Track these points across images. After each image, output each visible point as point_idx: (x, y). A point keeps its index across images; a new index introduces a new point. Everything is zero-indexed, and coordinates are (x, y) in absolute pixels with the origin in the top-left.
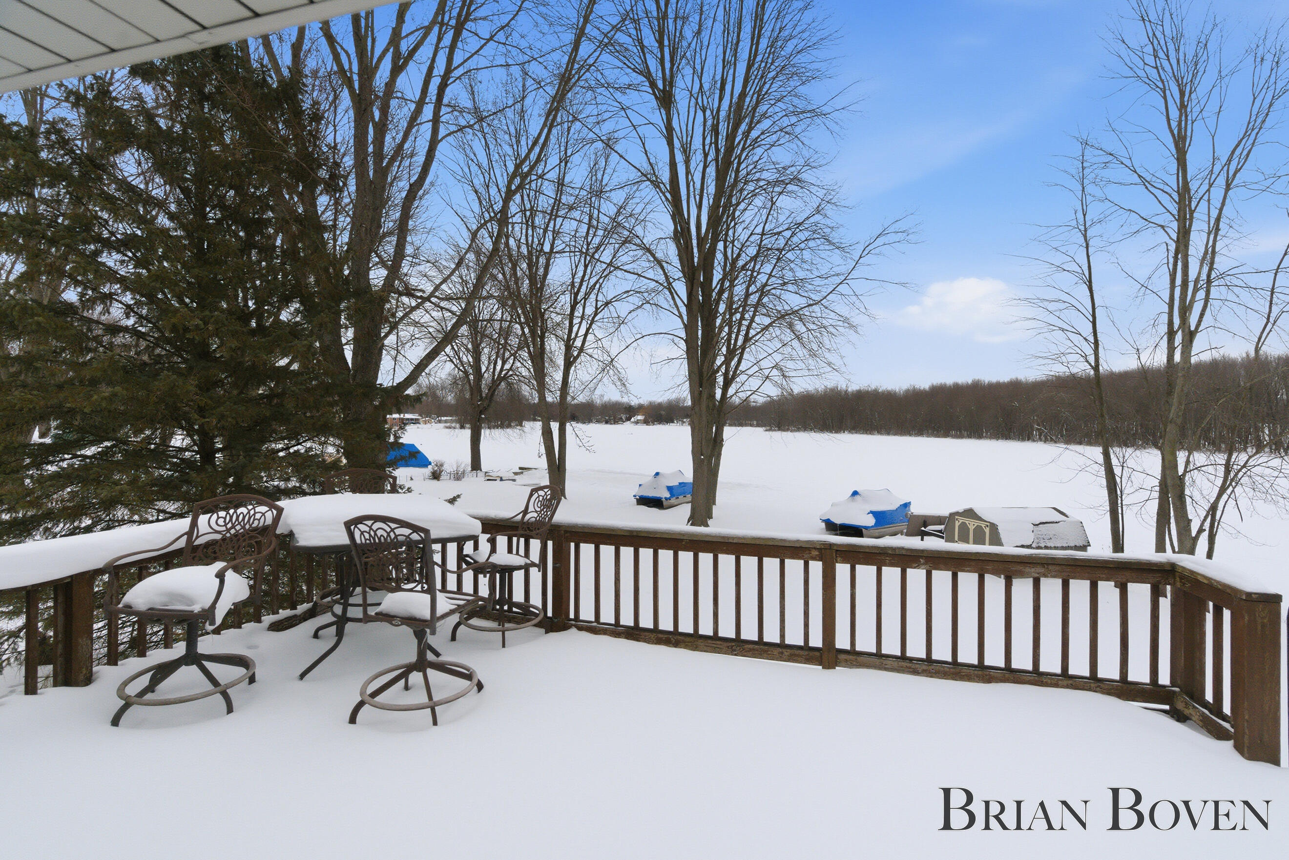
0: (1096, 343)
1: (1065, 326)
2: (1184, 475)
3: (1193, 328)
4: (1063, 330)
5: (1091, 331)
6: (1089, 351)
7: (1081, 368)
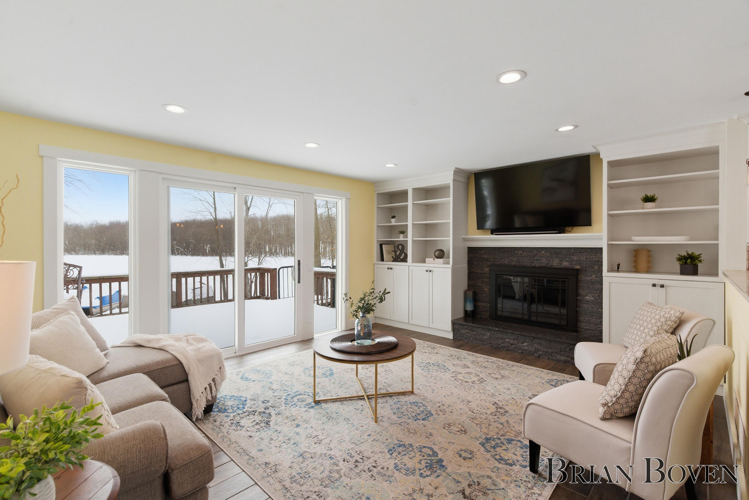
0: (215, 208)
1: (202, 198)
2: (247, 262)
3: (249, 206)
4: (201, 200)
5: (213, 202)
6: (212, 211)
7: (209, 217)
